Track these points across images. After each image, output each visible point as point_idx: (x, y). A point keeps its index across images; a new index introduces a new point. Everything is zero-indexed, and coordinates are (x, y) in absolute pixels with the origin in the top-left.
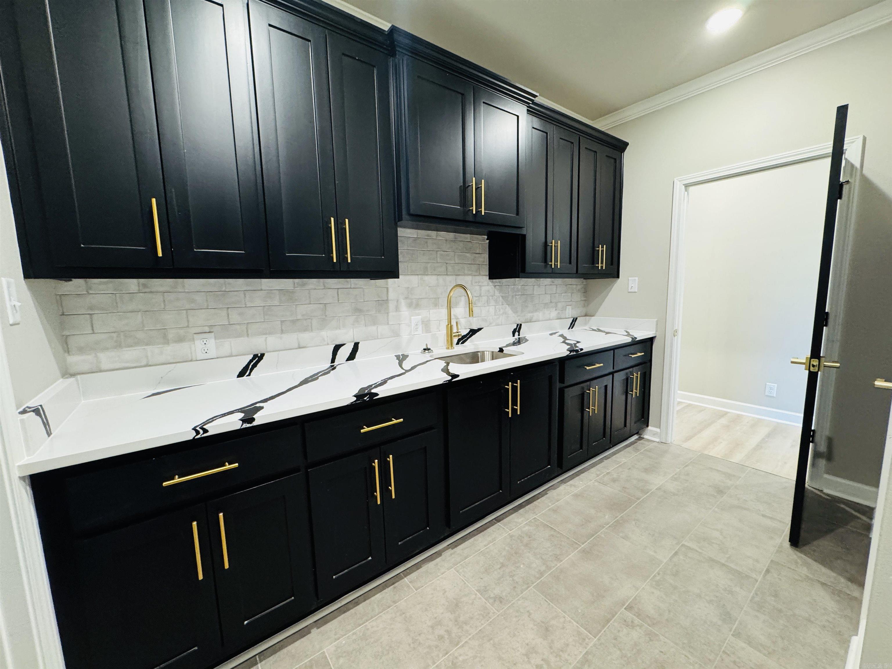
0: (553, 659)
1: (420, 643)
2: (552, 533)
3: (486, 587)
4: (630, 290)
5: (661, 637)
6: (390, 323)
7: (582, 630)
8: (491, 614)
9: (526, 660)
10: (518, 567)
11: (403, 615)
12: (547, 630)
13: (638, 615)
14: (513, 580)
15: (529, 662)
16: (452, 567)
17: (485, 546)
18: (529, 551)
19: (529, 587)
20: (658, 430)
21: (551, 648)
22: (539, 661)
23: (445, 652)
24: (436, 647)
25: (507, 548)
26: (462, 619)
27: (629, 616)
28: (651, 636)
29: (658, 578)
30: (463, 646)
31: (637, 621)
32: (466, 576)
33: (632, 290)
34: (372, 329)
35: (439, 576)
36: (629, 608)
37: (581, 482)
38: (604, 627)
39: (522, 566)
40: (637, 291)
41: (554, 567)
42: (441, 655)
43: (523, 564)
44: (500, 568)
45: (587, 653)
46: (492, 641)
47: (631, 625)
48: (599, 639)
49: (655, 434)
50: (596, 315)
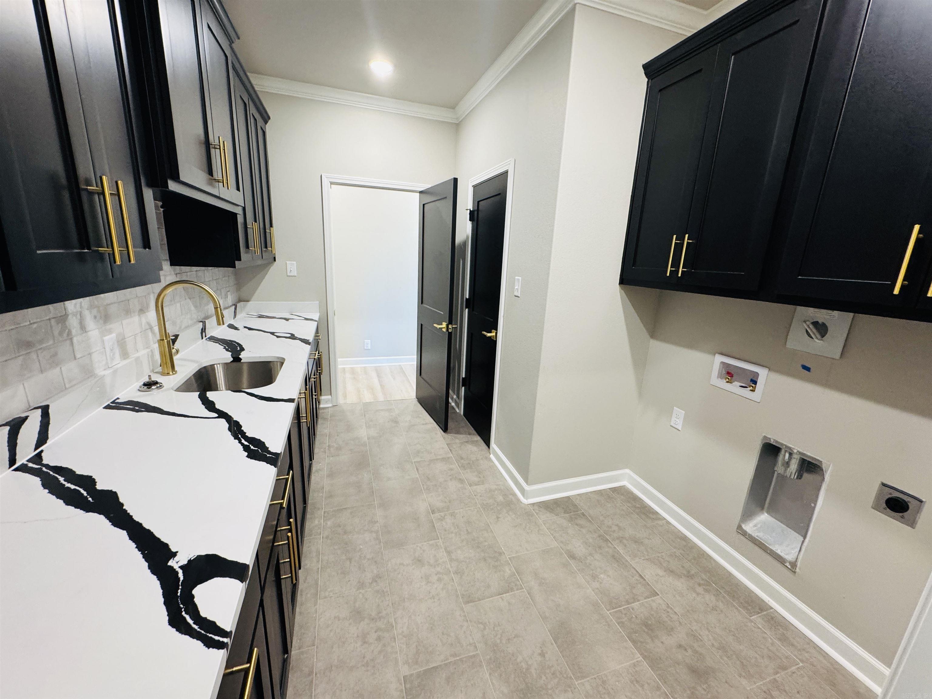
0: (439, 569)
1: (372, 660)
2: (349, 511)
3: (359, 582)
4: (289, 274)
5: (456, 511)
6: (78, 356)
7: (431, 542)
8: (385, 590)
9: (430, 584)
10: (360, 549)
11: (333, 668)
12: (419, 561)
13: (439, 511)
14: (368, 559)
15: (434, 583)
16: (317, 600)
17: (318, 562)
18: (352, 534)
19: (382, 553)
20: (329, 397)
21: (431, 566)
22: (436, 578)
23: (393, 640)
24: (384, 645)
25: (336, 547)
26: (374, 614)
27: (437, 515)
28: (453, 515)
29: (425, 487)
30: (396, 623)
31: (442, 514)
32: (337, 592)
33: (292, 274)
34: (53, 374)
35: (316, 617)
36: (433, 512)
37: (320, 464)
38: (436, 531)
39: (361, 547)
40: (296, 275)
41: (378, 528)
42: (394, 644)
43: (360, 544)
44: (351, 563)
45: (446, 549)
46: (406, 600)
47: (442, 519)
48: (441, 538)
49: (327, 402)
50: (252, 300)
